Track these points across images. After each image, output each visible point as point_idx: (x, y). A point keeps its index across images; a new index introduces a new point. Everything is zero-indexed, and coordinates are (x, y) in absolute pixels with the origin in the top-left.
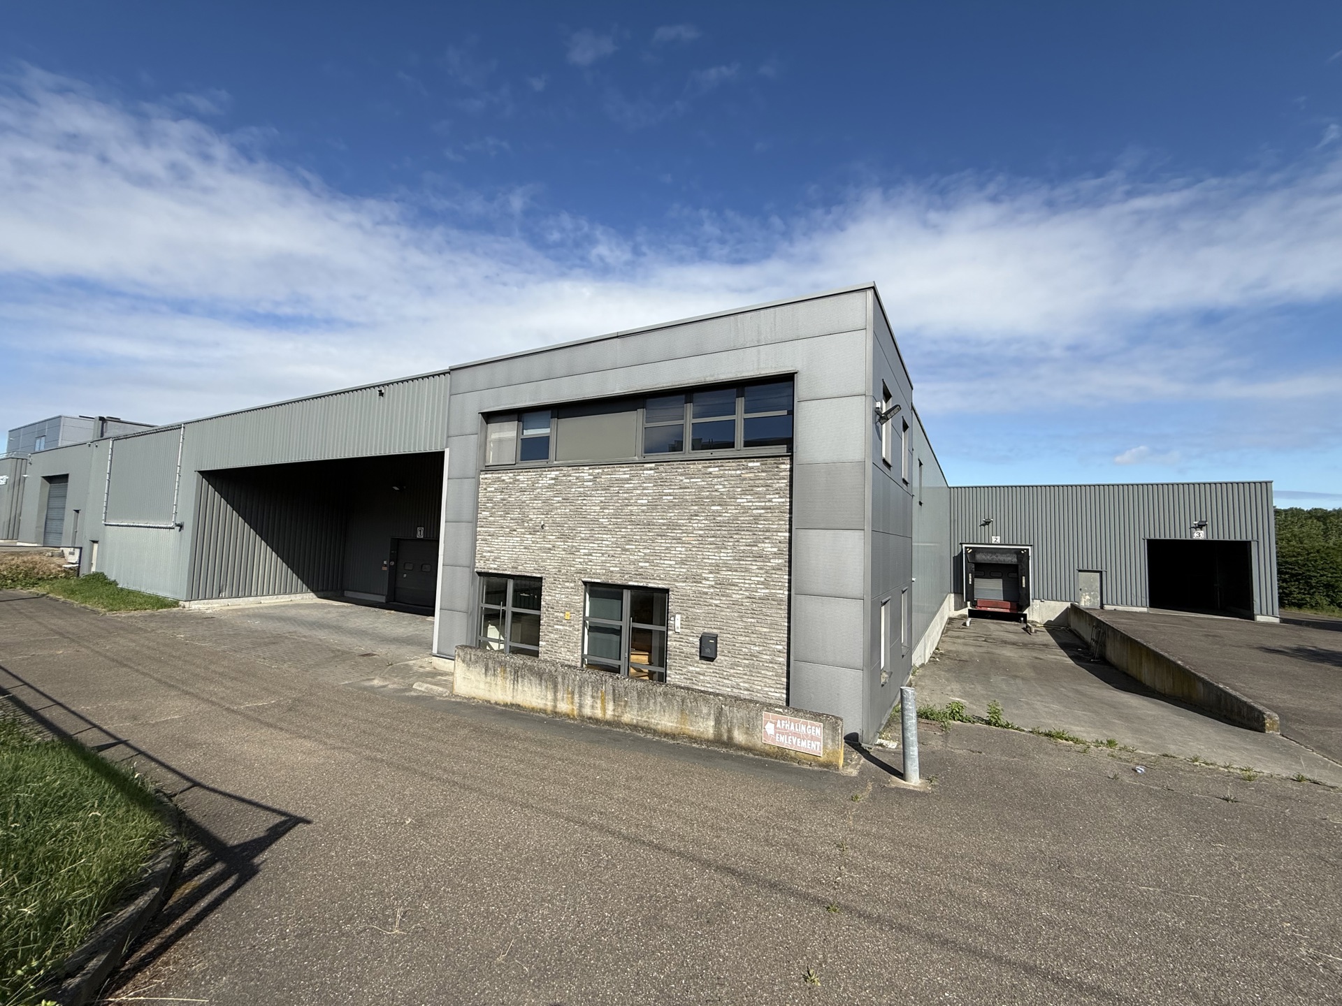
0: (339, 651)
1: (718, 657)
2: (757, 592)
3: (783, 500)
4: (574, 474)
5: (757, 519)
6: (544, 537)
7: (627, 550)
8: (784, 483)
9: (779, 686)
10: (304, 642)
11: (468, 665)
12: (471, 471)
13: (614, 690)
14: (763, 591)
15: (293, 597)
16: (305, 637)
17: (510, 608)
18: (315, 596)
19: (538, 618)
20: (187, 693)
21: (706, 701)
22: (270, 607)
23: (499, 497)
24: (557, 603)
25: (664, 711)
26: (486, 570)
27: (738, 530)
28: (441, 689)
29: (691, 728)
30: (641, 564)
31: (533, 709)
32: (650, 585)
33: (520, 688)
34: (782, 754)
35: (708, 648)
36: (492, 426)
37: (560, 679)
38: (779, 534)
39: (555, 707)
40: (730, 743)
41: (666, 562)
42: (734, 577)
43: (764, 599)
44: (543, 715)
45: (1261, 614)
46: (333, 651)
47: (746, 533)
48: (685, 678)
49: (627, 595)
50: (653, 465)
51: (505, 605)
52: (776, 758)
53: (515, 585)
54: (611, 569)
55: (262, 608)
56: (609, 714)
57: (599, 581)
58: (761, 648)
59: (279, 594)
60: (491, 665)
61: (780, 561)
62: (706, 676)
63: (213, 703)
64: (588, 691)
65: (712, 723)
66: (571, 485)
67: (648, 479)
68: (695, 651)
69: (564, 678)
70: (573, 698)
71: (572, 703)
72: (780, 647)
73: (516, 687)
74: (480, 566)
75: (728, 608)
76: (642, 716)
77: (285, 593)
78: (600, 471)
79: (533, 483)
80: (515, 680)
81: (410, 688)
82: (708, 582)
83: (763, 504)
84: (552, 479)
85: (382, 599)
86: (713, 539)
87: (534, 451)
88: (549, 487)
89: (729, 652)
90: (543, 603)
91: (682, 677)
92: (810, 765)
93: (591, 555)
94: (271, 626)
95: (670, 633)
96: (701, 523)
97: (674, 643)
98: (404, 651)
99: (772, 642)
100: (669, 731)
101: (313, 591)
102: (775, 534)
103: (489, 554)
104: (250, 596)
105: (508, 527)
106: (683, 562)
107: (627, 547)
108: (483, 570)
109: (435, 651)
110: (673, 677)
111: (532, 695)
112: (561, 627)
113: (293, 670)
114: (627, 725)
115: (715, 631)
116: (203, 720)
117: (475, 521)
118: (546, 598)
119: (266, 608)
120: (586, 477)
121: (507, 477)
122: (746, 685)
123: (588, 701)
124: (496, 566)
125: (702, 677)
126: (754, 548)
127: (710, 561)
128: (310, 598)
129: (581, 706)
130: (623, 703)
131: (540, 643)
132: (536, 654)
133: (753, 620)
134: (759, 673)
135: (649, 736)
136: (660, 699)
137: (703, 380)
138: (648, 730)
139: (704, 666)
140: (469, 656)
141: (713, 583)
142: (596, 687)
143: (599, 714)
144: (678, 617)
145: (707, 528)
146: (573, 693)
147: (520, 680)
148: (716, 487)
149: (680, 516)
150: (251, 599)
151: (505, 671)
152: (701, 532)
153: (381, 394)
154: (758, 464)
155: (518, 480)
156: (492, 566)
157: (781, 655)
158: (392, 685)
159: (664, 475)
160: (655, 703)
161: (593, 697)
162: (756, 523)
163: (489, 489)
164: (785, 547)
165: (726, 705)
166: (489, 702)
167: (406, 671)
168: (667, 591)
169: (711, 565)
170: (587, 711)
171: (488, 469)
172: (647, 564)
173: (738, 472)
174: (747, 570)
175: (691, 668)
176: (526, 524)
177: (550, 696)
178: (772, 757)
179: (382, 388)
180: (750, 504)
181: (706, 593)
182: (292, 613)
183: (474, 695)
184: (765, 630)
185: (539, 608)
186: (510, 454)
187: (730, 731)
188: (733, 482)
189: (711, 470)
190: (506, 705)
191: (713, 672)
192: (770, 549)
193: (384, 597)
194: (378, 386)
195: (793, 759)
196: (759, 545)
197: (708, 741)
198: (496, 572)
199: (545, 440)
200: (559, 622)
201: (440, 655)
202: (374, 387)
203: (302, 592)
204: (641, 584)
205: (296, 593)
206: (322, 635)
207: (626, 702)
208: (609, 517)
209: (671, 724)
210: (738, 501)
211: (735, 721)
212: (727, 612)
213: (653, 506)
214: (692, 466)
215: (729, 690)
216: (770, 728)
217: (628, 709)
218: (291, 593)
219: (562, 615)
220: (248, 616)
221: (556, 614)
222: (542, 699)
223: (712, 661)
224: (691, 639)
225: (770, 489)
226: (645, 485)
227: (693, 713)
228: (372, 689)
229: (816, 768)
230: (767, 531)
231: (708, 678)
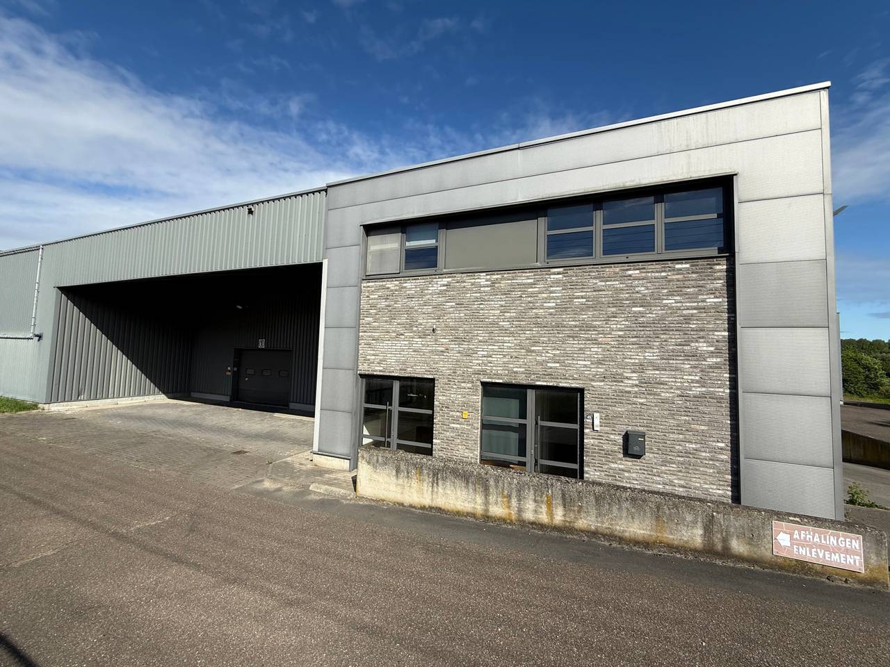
0: (210, 449)
1: (646, 454)
2: (690, 390)
3: (720, 300)
4: (468, 281)
5: (688, 319)
6: (436, 340)
7: (533, 351)
8: (720, 283)
10: (171, 441)
11: (375, 467)
12: (353, 279)
13: (563, 495)
14: (699, 389)
15: (146, 398)
16: (170, 435)
17: (396, 408)
18: (166, 397)
19: (431, 418)
21: (692, 509)
22: (127, 407)
23: (383, 304)
24: (453, 402)
25: (633, 518)
26: (370, 373)
27: (666, 330)
28: (343, 491)
29: (671, 537)
30: (549, 365)
31: (458, 513)
32: (561, 385)
33: (440, 490)
34: (802, 567)
35: (631, 447)
36: (372, 239)
37: (492, 482)
38: (716, 333)
39: (487, 510)
40: (726, 553)
41: (579, 362)
42: (664, 376)
43: (702, 396)
44: (471, 519)
46: (204, 450)
47: (675, 333)
48: (606, 475)
49: (531, 396)
50: (561, 270)
51: (391, 405)
52: (794, 572)
53: (401, 387)
54: (515, 369)
55: (120, 408)
56: (559, 516)
57: (501, 381)
58: (698, 446)
59: (134, 395)
60: (403, 467)
61: (719, 360)
62: (631, 474)
64: (530, 495)
65: (700, 532)
66: (467, 290)
67: (557, 283)
68: (618, 448)
69: (497, 481)
70: (509, 502)
71: (509, 507)
72: (722, 445)
73: (436, 490)
74: (364, 368)
75: (656, 406)
76: (603, 522)
77: (139, 395)
78: (499, 276)
79: (422, 290)
80: (435, 482)
81: (305, 491)
82: (630, 382)
83: (695, 304)
84: (444, 285)
85: (227, 399)
86: (635, 339)
87: (421, 260)
88: (441, 293)
89: (659, 449)
90: (436, 403)
91: (603, 473)
92: (846, 581)
93: (491, 357)
94: (134, 426)
95: (586, 431)
96: (619, 324)
97: (592, 441)
99: (711, 439)
100: (641, 539)
101: (164, 393)
102: (711, 333)
103: (373, 357)
104: (108, 398)
105: (394, 332)
106: (600, 362)
107: (533, 348)
108: (367, 373)
109: (316, 448)
110: (591, 473)
111: (457, 499)
112: (458, 426)
113: (174, 474)
114: (582, 531)
115: (641, 429)
117: (357, 327)
118: (439, 398)
119: (124, 408)
120: (483, 282)
121: (392, 285)
122: (682, 482)
123: (530, 505)
124: (381, 368)
125: (627, 474)
126: (686, 348)
127: (633, 361)
128: (162, 399)
129: (520, 510)
130: (576, 508)
131: (434, 440)
132: (429, 452)
133: (687, 418)
134: (697, 470)
135: (615, 545)
137: (622, 185)
138: (611, 536)
139: (629, 463)
140: (375, 458)
141: (637, 382)
142: (538, 490)
143: (544, 518)
144: (597, 415)
145: (628, 329)
146: (509, 497)
147: (440, 482)
148: (637, 289)
149: (595, 318)
150: (108, 400)
151: (421, 473)
152: (621, 333)
153: (250, 212)
154: (688, 266)
155: (405, 287)
156: (377, 368)
157: (724, 452)
158: (287, 487)
159: (574, 278)
160: (620, 509)
161: (535, 501)
162: (686, 323)
163: (371, 297)
164: (725, 347)
165: (718, 513)
166: (402, 504)
167: (287, 470)
168: (581, 391)
169: (633, 364)
170: (529, 516)
171: (369, 278)
172: (558, 365)
173: (663, 274)
174: (677, 369)
175: (613, 465)
176: (415, 329)
177: (479, 499)
178: (788, 571)
179: (251, 207)
180: (679, 305)
181: (630, 392)
182: (149, 412)
183: (383, 497)
184: (703, 427)
185: (431, 406)
186: (394, 264)
187: (725, 541)
188: (657, 284)
189: (630, 272)
190: (423, 508)
191: (640, 469)
192: (705, 348)
193: (229, 397)
194: (247, 205)
195: (817, 573)
196: (693, 344)
197: (695, 551)
198: (382, 374)
199: (433, 251)
200: (456, 420)
201: (321, 453)
202: (242, 206)
203: (154, 394)
204: (551, 384)
205: (149, 394)
206: (186, 433)
207: (581, 507)
208: (511, 320)
209: (642, 532)
210: (664, 302)
211: (732, 530)
212: (656, 411)
213: (561, 309)
214: (607, 270)
215: (661, 487)
216: (783, 539)
217: (583, 515)
218: (144, 394)
219: (458, 414)
220: (108, 416)
221: (451, 413)
222: (469, 502)
223: (639, 459)
224: (612, 437)
225: (703, 289)
226: (551, 289)
227: (672, 520)
228: (266, 493)
229: (856, 586)
230: (701, 330)
231: (634, 475)
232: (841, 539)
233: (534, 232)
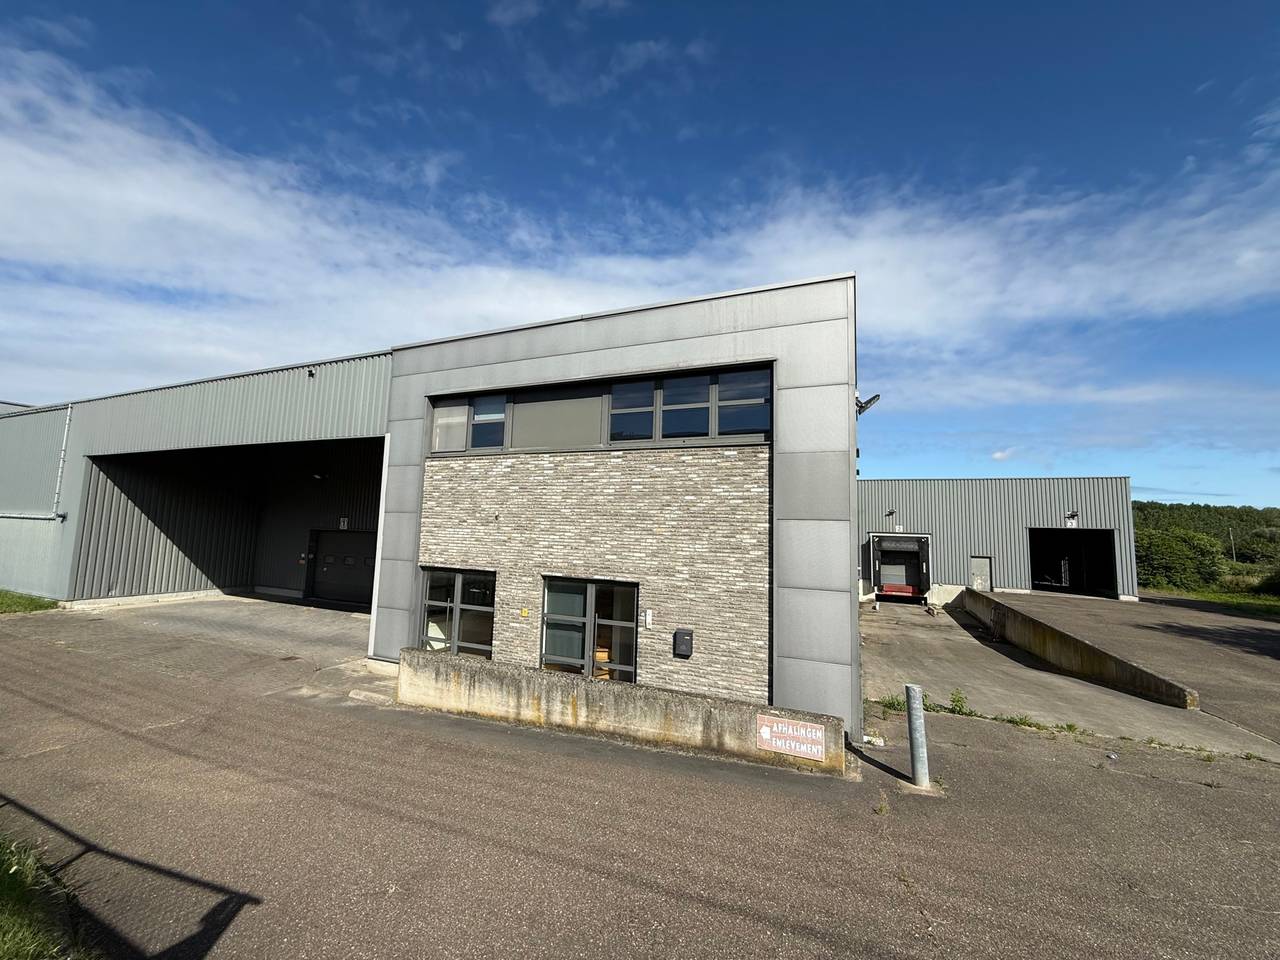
0: (256, 655)
1: (694, 654)
2: (735, 585)
3: (762, 490)
4: (532, 462)
5: (734, 509)
6: (498, 529)
7: (592, 542)
8: (763, 473)
9: (760, 684)
10: (213, 645)
11: (416, 670)
12: (416, 458)
13: (587, 695)
14: (742, 584)
15: (195, 594)
16: (213, 639)
17: (457, 604)
18: (221, 593)
19: (491, 616)
20: (71, 714)
21: (693, 704)
22: (169, 606)
23: (447, 486)
24: (514, 599)
25: (645, 716)
26: (431, 564)
27: (715, 521)
28: (382, 697)
29: (676, 734)
30: (607, 557)
31: (492, 718)
32: (618, 579)
33: (477, 694)
34: (779, 759)
35: (682, 646)
36: (438, 411)
37: (524, 684)
38: (759, 525)
39: (519, 714)
40: (720, 750)
41: (635, 554)
42: (711, 570)
43: (745, 591)
44: (505, 724)
45: (1124, 594)
46: (248, 656)
47: (724, 524)
48: (657, 677)
49: (591, 590)
50: (621, 453)
51: (452, 601)
52: (773, 765)
53: (464, 580)
54: (574, 562)
55: (159, 607)
56: (582, 720)
57: (560, 575)
58: (741, 644)
59: (180, 590)
60: (442, 669)
61: (760, 553)
62: (681, 676)
63: (106, 726)
64: (558, 696)
65: (699, 728)
66: (529, 473)
67: (616, 467)
68: (668, 648)
69: (529, 682)
70: (539, 704)
71: (539, 710)
72: (760, 643)
73: (472, 693)
74: (425, 559)
75: (704, 602)
76: (620, 723)
77: (186, 590)
78: (562, 458)
79: (487, 472)
80: (472, 685)
81: (345, 697)
82: (681, 576)
83: (741, 494)
84: (508, 467)
85: (299, 595)
86: (687, 530)
87: (486, 438)
88: (505, 475)
89: (706, 649)
90: (496, 599)
91: (654, 676)
92: (811, 771)
93: (552, 547)
94: (171, 628)
95: (640, 629)
96: (673, 514)
97: (645, 640)
98: (331, 652)
99: (752, 637)
100: (651, 737)
101: (219, 587)
102: (754, 524)
103: (435, 547)
104: (146, 593)
105: (456, 518)
106: (654, 555)
107: (593, 538)
108: (428, 565)
109: (371, 653)
110: (643, 676)
111: (492, 702)
112: (518, 625)
113: (204, 681)
114: (601, 732)
115: (690, 627)
116: (93, 751)
117: (419, 511)
118: (500, 593)
119: (165, 607)
120: (547, 464)
121: (456, 464)
122: (725, 683)
123: (557, 707)
124: (443, 560)
125: (676, 676)
126: (732, 540)
127: (684, 553)
128: (215, 595)
129: (549, 713)
130: (597, 709)
131: (494, 642)
132: (488, 655)
133: (731, 615)
134: (738, 670)
135: (628, 744)
136: (640, 703)
137: (676, 365)
138: (626, 737)
139: (678, 664)
140: (416, 660)
141: (687, 576)
142: (566, 690)
143: (569, 720)
144: (649, 612)
145: (681, 519)
146: (539, 698)
147: (476, 684)
148: (690, 476)
149: (651, 506)
150: (147, 597)
151: (459, 676)
152: (675, 523)
153: (311, 374)
154: (735, 453)
155: (469, 468)
156: (438, 559)
157: (763, 651)
158: (325, 693)
159: (632, 463)
160: (635, 708)
161: (562, 702)
162: (734, 514)
163: (435, 477)
164: (765, 538)
165: (715, 709)
166: (440, 710)
167: (337, 677)
168: (636, 585)
169: (685, 557)
170: (556, 718)
171: (434, 456)
172: (615, 557)
173: (714, 461)
174: (724, 563)
175: (664, 667)
176: (478, 515)
177: (512, 702)
178: (768, 764)
179: (312, 368)
180: (727, 494)
181: (680, 587)
182: (196, 612)
183: (423, 703)
184: (745, 625)
185: (492, 604)
186: (460, 439)
187: (720, 736)
188: (708, 471)
189: (683, 458)
190: (460, 713)
191: (689, 671)
192: (749, 541)
193: (301, 593)
194: (308, 366)
195: (791, 765)
196: (738, 536)
197: (695, 747)
198: (442, 566)
199: (499, 427)
200: (515, 619)
201: (377, 657)
202: (303, 367)
203: (206, 588)
204: (608, 578)
205: (199, 589)
206: (234, 637)
207: (602, 707)
208: (572, 507)
209: (652, 730)
210: (714, 490)
211: (726, 725)
212: (703, 607)
213: (621, 496)
214: (663, 454)
215: (706, 689)
216: (765, 732)
217: (603, 715)
218: (193, 589)
219: (518, 611)
220: (143, 616)
221: (511, 611)
222: (503, 705)
223: (687, 659)
224: (663, 635)
225: (748, 478)
226: (611, 474)
227: (678, 717)
228: (301, 699)
229: (818, 775)
230: (745, 522)
231: (682, 677)
232: (809, 730)
233: (597, 411)
